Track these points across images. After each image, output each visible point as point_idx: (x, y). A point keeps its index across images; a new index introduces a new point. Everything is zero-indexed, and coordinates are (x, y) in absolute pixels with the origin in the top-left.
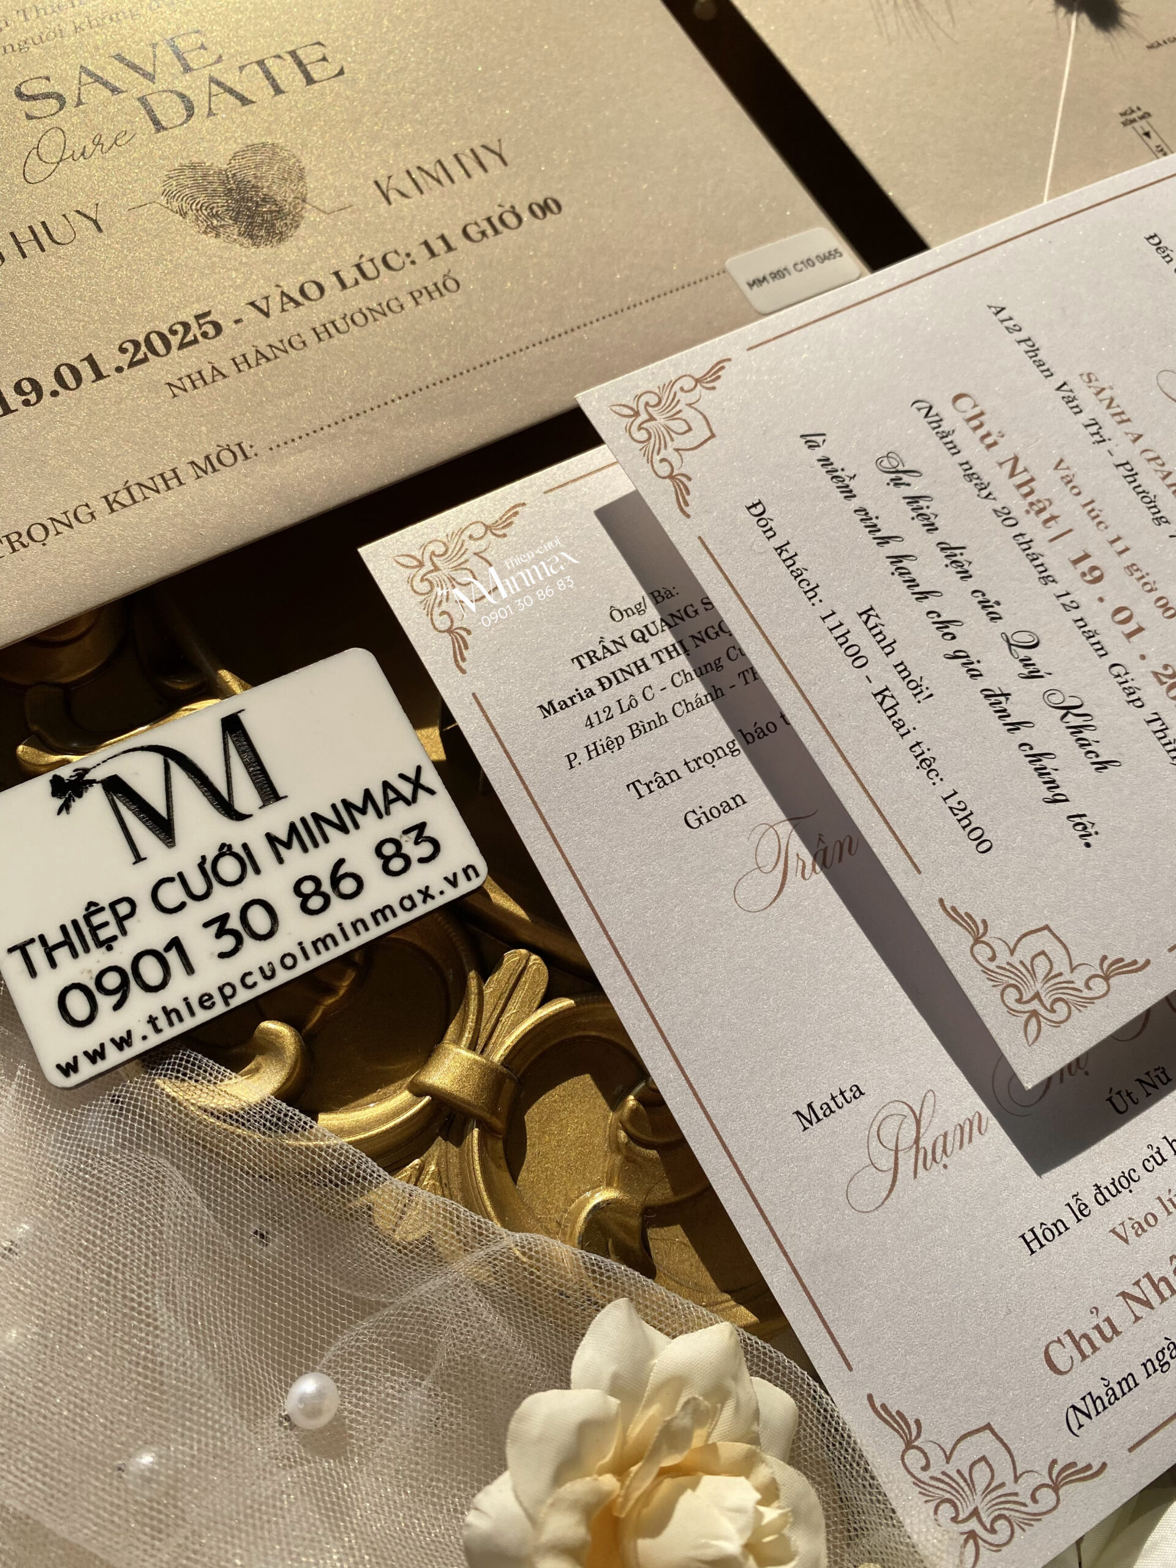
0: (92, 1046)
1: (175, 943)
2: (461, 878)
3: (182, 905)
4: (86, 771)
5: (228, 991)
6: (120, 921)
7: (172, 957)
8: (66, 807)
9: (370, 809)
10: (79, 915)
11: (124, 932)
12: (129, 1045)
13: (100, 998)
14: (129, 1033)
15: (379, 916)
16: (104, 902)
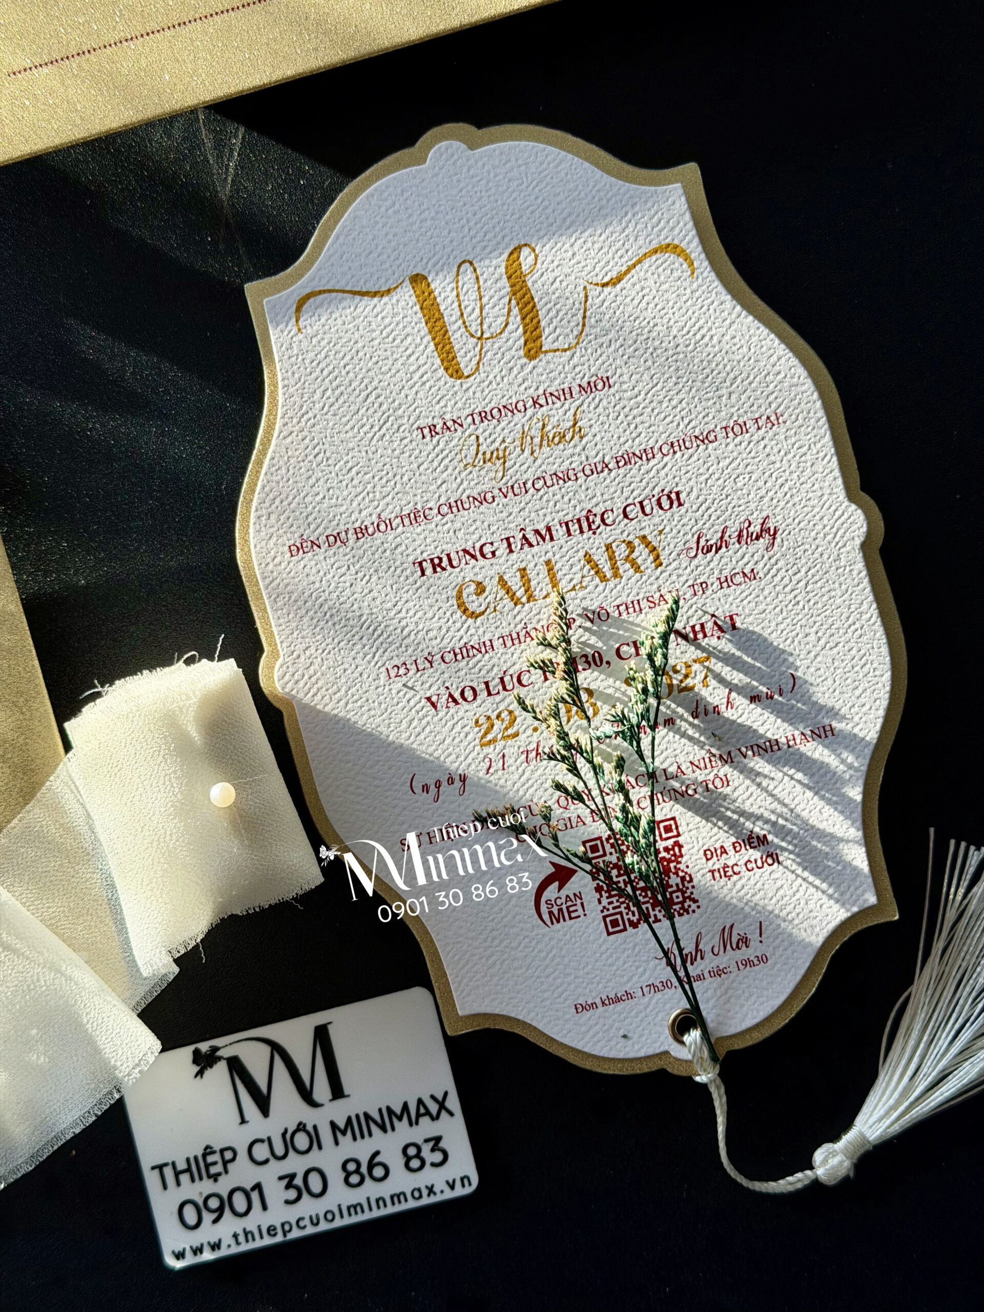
0: (196, 1244)
1: (258, 1187)
2: (458, 1184)
3: (266, 1161)
5: (287, 1228)
6: (225, 1163)
8: (200, 1073)
10: (200, 1154)
11: (226, 1172)
12: (219, 1248)
13: (205, 1213)
14: (220, 1241)
15: (396, 1199)
16: (217, 1148)
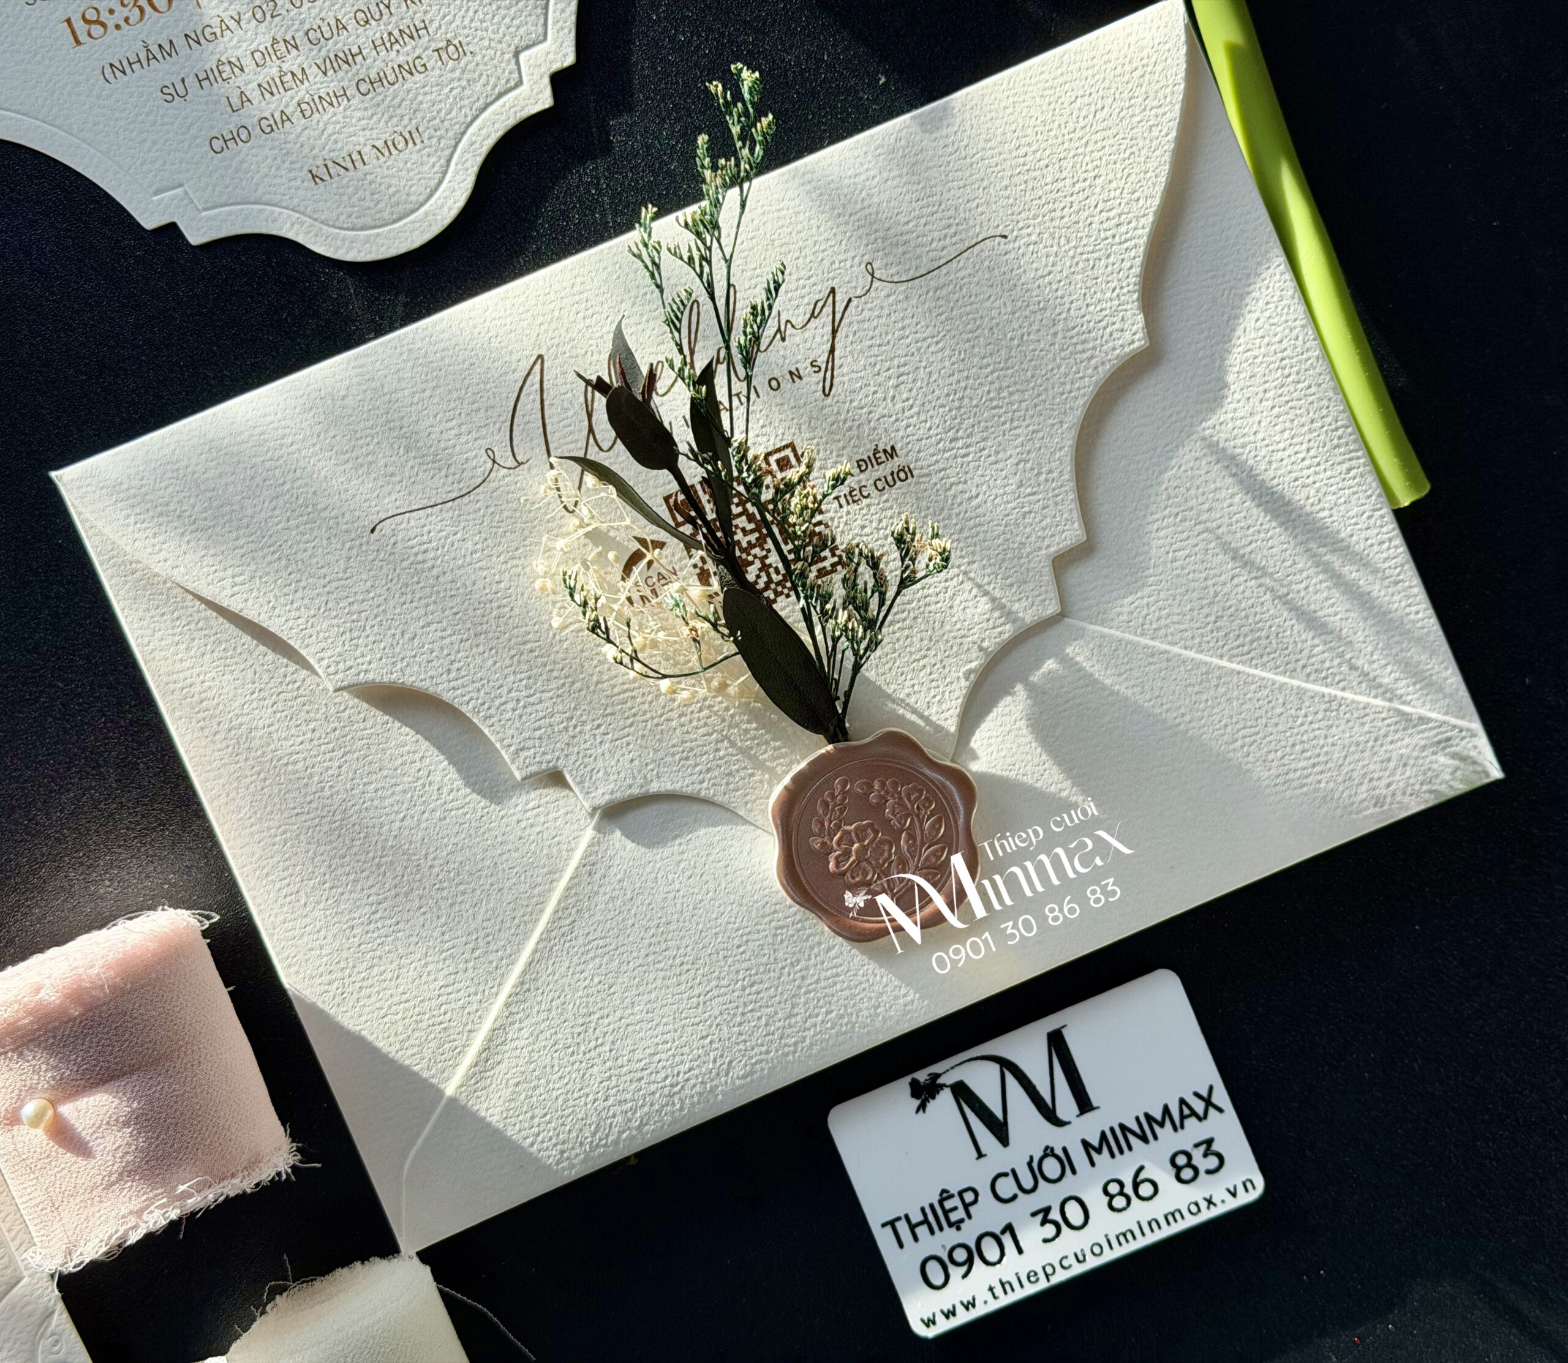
4: (938, 1076)
7: (1007, 1240)
9: (1168, 1123)
